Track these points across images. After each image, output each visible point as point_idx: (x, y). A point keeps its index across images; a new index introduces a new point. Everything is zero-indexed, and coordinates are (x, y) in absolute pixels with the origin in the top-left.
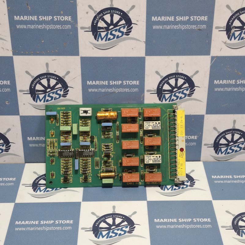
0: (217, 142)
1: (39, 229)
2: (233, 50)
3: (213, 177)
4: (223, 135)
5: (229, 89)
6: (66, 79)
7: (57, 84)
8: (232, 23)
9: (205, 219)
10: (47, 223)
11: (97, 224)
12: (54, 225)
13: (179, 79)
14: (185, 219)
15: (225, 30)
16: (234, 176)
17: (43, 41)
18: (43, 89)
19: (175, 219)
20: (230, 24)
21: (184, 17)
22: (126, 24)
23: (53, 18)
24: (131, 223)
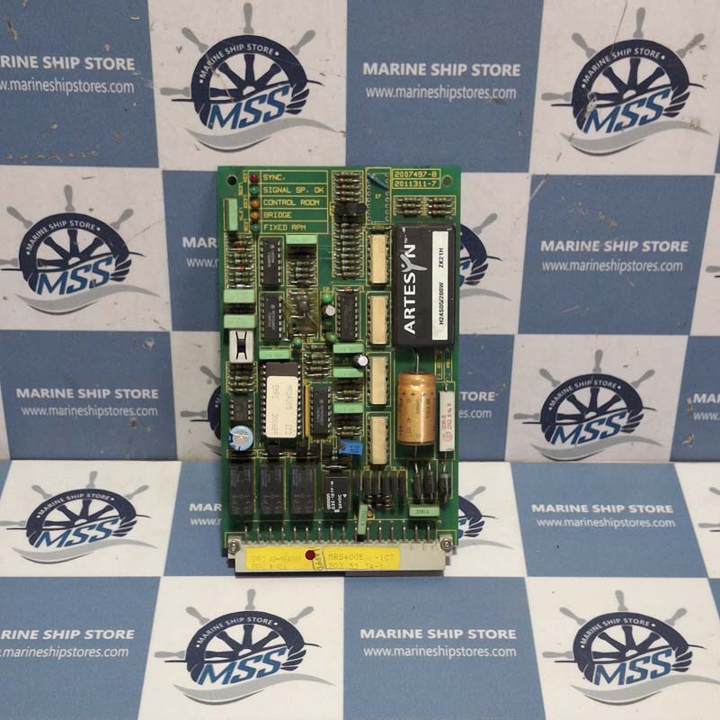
0: (550, 409)
1: (38, 653)
2: (593, 157)
3: (534, 507)
4: (566, 390)
5: (583, 267)
6: (124, 232)
7: (96, 244)
8: (590, 85)
9: (500, 631)
10: (62, 638)
11: (201, 641)
12: (80, 642)
14: (446, 631)
15: (570, 102)
16: (594, 507)
17: (55, 126)
18: (57, 257)
19: (417, 631)
20: (584, 86)
21: (455, 66)
22: (291, 81)
23: (83, 64)
24: (295, 641)
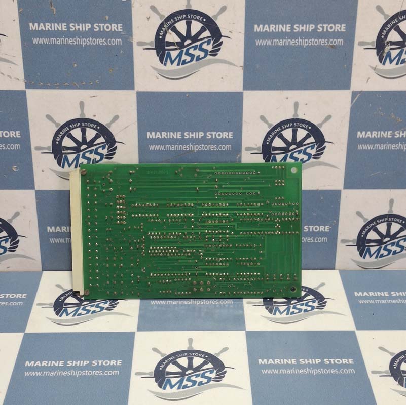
0: (362, 236)
1: (64, 373)
2: (388, 80)
3: (356, 293)
4: (372, 224)
5: (382, 147)
6: (113, 129)
8: (386, 36)
9: (343, 360)
10: (78, 365)
11: (162, 366)
12: (89, 367)
13: (299, 129)
14: (310, 360)
15: (375, 47)
16: (392, 293)
17: (75, 65)
18: (74, 145)
19: (293, 360)
20: (383, 37)
21: (308, 25)
22: (212, 37)
23: (93, 28)
24: (219, 366)
